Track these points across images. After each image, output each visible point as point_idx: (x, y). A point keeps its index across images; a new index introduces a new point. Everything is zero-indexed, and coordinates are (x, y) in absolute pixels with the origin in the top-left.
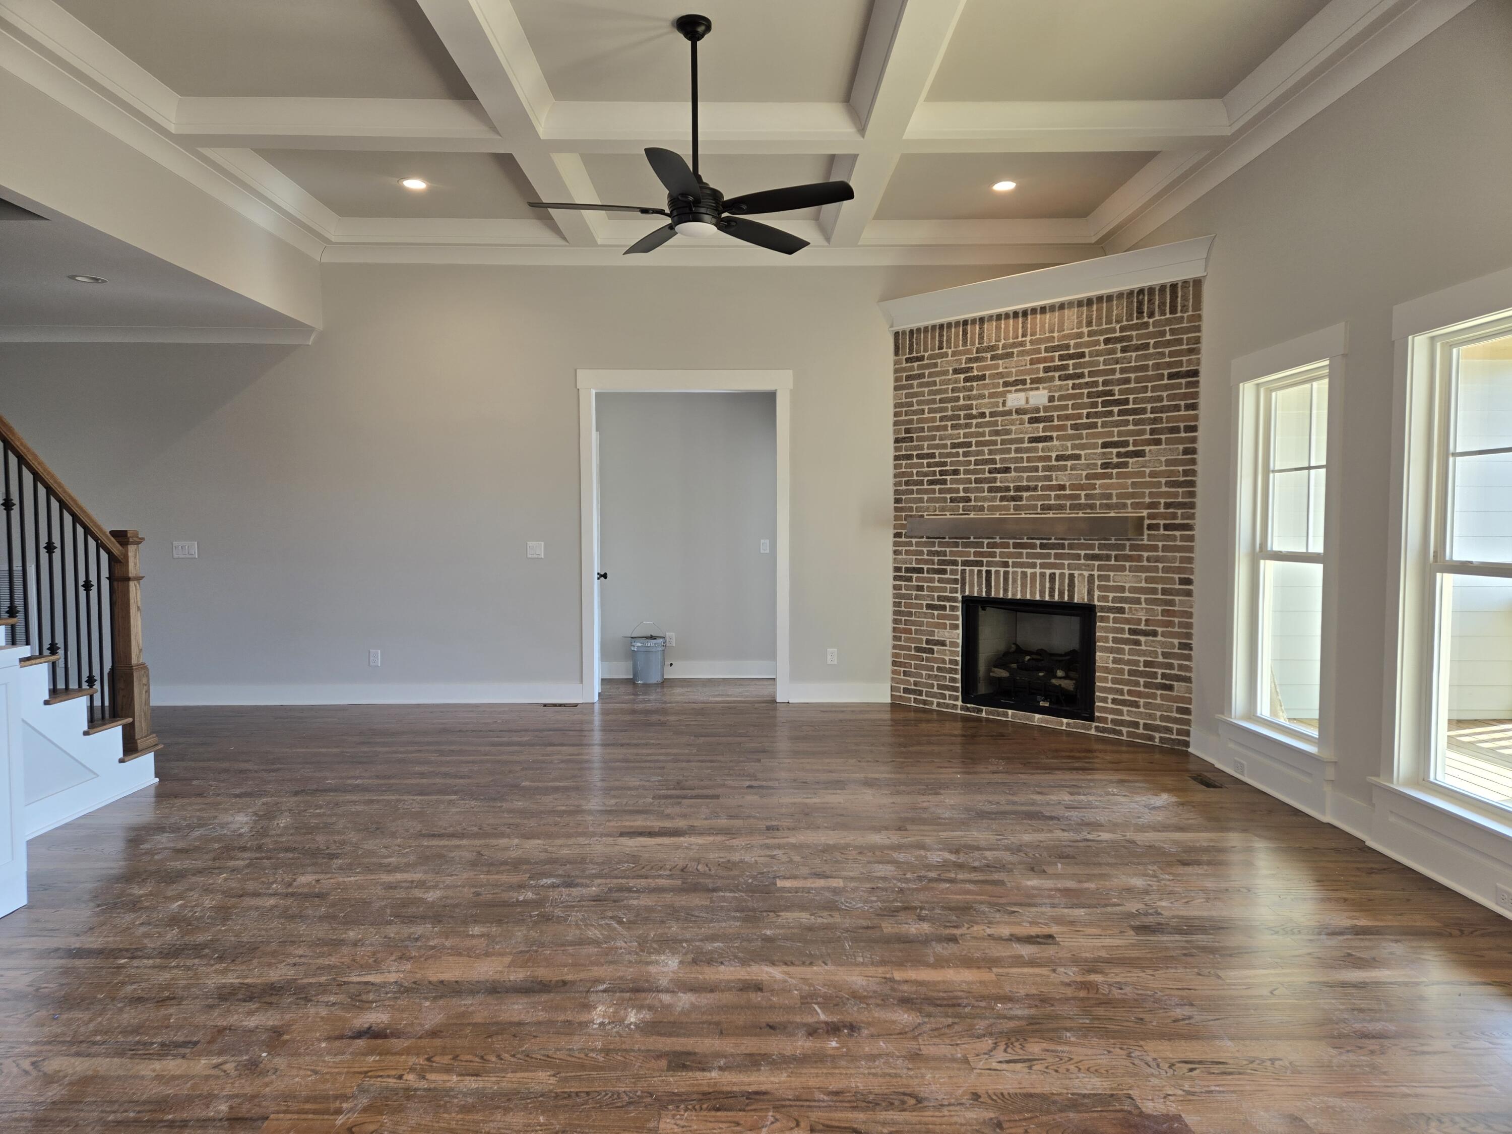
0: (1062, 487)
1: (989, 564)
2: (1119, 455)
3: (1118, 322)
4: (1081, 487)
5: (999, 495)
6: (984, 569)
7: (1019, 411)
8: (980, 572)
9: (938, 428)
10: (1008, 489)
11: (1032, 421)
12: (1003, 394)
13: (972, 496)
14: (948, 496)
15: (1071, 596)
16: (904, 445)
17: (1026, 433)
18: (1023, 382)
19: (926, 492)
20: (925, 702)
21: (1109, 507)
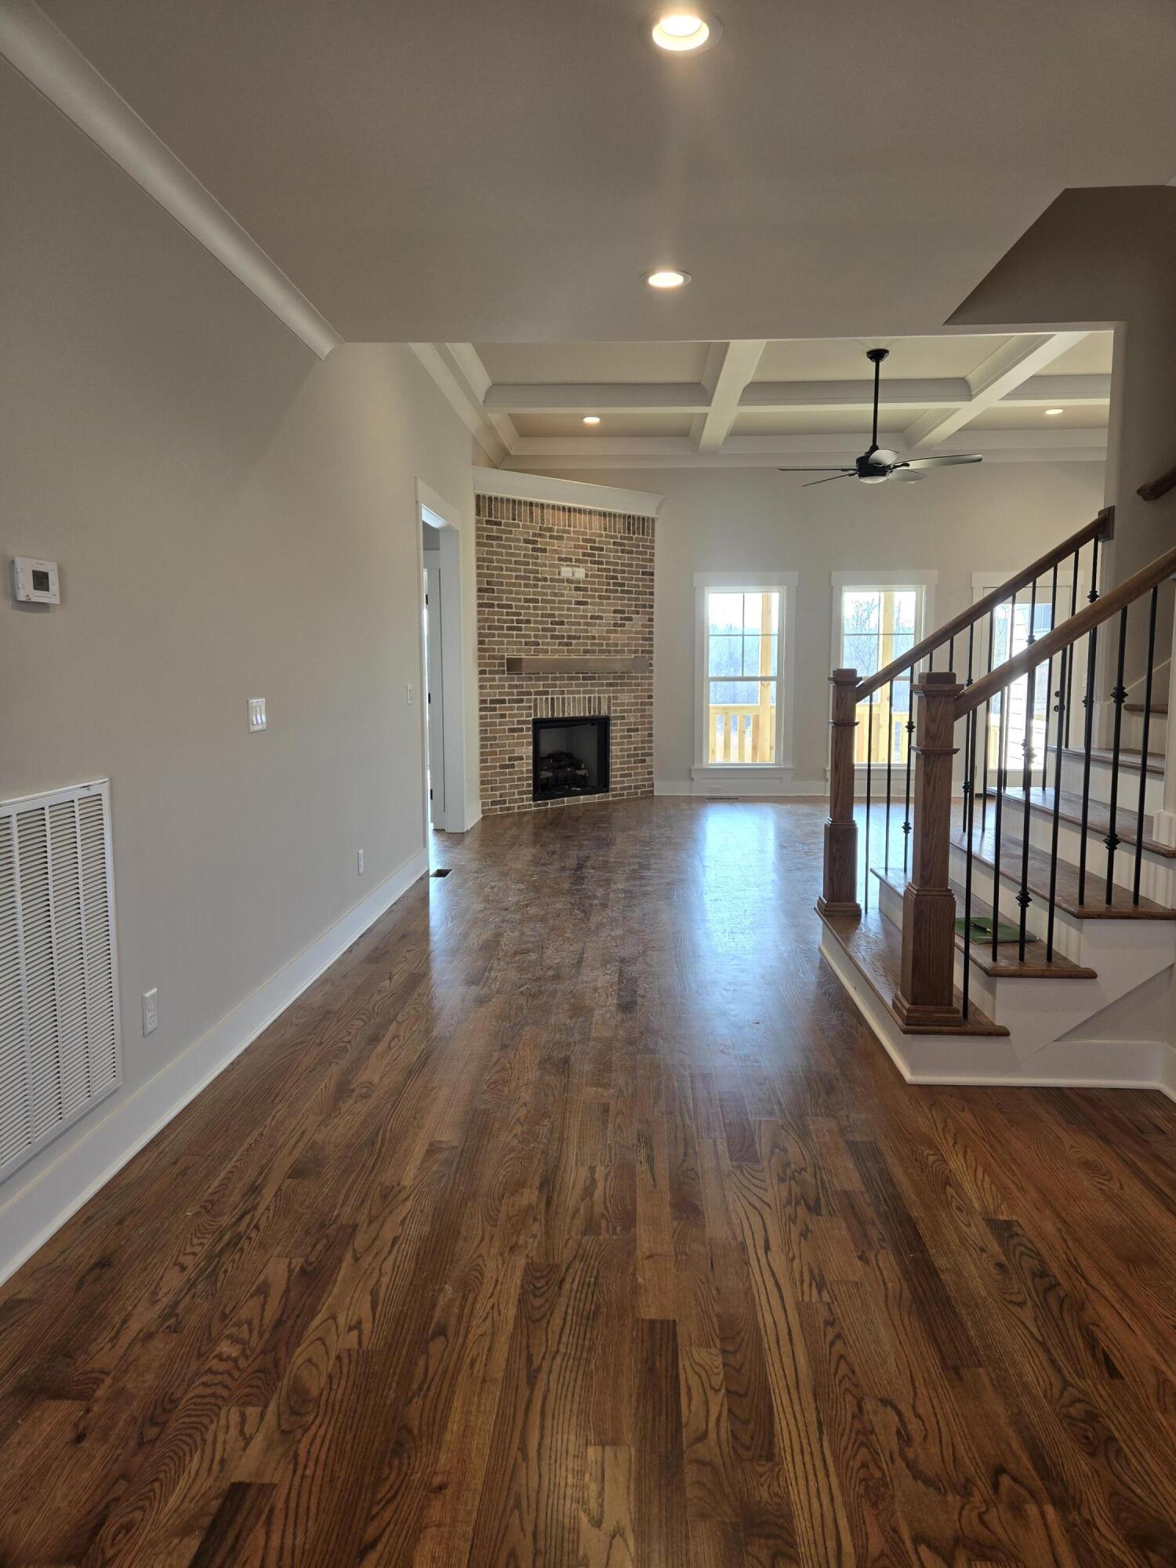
0: (594, 638)
1: (553, 693)
2: (621, 619)
3: (620, 533)
4: (604, 638)
5: (557, 641)
6: (550, 697)
7: (568, 581)
8: (547, 699)
9: (514, 585)
10: (563, 637)
11: (577, 589)
12: (558, 566)
13: (540, 641)
14: (523, 640)
15: (600, 712)
16: (486, 594)
17: (573, 597)
18: (570, 560)
19: (506, 636)
20: (508, 809)
21: (617, 652)
